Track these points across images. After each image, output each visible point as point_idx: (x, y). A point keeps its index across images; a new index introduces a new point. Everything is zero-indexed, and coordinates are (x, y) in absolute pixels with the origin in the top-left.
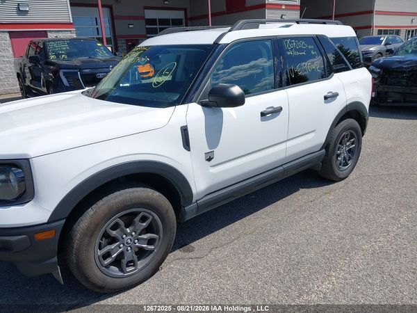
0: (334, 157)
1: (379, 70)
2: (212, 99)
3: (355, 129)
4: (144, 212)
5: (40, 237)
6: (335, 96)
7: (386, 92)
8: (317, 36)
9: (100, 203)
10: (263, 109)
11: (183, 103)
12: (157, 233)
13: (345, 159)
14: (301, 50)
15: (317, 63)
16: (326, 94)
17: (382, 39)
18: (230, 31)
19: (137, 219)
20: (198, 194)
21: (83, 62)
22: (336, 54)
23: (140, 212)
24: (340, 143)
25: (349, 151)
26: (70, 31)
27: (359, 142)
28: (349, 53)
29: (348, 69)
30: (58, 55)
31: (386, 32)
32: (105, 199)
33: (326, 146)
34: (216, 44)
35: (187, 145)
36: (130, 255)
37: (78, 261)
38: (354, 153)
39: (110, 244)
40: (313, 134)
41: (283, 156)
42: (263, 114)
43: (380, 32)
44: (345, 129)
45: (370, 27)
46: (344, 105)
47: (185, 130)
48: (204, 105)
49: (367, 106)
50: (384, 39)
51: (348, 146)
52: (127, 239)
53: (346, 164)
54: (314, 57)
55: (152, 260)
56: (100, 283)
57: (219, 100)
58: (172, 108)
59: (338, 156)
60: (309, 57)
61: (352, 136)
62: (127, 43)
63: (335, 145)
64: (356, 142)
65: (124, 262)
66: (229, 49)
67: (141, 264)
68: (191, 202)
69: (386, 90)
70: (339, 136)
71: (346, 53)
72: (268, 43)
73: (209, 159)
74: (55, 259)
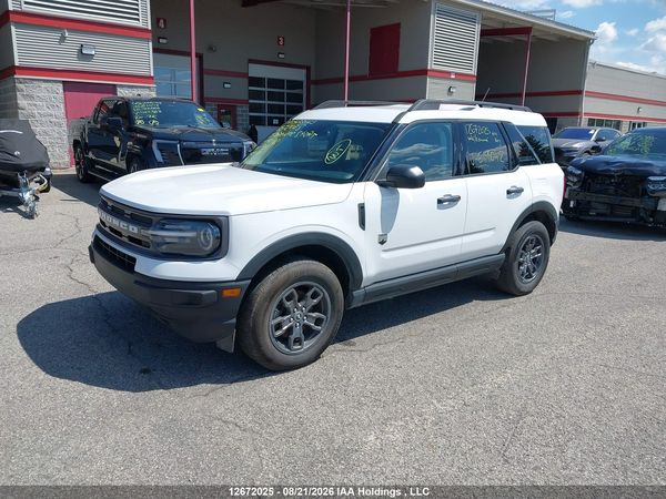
0: (516, 264)
1: (579, 172)
2: (390, 178)
3: (541, 234)
4: (316, 287)
5: (227, 293)
6: (519, 191)
7: (589, 202)
8: (502, 123)
9: (280, 270)
10: (441, 196)
11: (360, 181)
12: (325, 314)
13: (528, 270)
14: (483, 136)
15: (500, 152)
16: (509, 188)
17: (592, 132)
18: (409, 110)
19: (310, 293)
20: (367, 278)
21: (183, 131)
22: (524, 146)
23: (312, 287)
24: (524, 249)
25: (534, 260)
26: (148, 87)
27: (546, 252)
28: (540, 146)
29: (536, 163)
30: (147, 120)
31: (600, 123)
32: (285, 267)
33: (507, 249)
34: (395, 123)
35: (362, 223)
36: (297, 332)
37: (254, 325)
38: (540, 263)
39: (283, 315)
40: (491, 233)
41: (457, 252)
42: (440, 201)
43: (591, 122)
44: (530, 233)
45: (576, 114)
46: (530, 204)
47: (362, 208)
48: (381, 185)
49: (558, 209)
50: (595, 132)
51: (533, 254)
52: (297, 313)
53: (529, 276)
54: (497, 145)
55: (317, 342)
56: (270, 355)
57: (397, 179)
58: (350, 185)
59: (520, 264)
60: (491, 145)
61: (538, 243)
62: (219, 110)
63: (518, 249)
64: (543, 250)
65: (292, 337)
66: (409, 128)
67: (307, 344)
68: (359, 288)
69: (588, 199)
70: (522, 240)
71: (536, 146)
72: (449, 127)
73: (382, 243)
74: (234, 320)
